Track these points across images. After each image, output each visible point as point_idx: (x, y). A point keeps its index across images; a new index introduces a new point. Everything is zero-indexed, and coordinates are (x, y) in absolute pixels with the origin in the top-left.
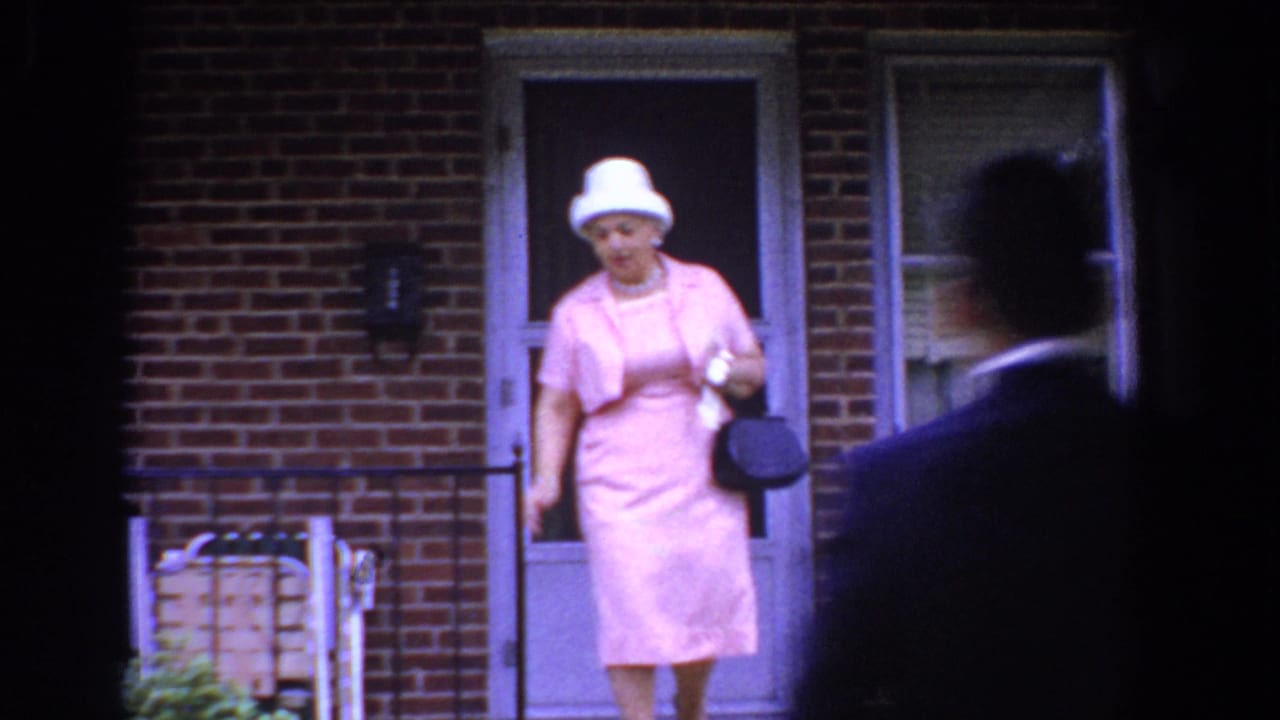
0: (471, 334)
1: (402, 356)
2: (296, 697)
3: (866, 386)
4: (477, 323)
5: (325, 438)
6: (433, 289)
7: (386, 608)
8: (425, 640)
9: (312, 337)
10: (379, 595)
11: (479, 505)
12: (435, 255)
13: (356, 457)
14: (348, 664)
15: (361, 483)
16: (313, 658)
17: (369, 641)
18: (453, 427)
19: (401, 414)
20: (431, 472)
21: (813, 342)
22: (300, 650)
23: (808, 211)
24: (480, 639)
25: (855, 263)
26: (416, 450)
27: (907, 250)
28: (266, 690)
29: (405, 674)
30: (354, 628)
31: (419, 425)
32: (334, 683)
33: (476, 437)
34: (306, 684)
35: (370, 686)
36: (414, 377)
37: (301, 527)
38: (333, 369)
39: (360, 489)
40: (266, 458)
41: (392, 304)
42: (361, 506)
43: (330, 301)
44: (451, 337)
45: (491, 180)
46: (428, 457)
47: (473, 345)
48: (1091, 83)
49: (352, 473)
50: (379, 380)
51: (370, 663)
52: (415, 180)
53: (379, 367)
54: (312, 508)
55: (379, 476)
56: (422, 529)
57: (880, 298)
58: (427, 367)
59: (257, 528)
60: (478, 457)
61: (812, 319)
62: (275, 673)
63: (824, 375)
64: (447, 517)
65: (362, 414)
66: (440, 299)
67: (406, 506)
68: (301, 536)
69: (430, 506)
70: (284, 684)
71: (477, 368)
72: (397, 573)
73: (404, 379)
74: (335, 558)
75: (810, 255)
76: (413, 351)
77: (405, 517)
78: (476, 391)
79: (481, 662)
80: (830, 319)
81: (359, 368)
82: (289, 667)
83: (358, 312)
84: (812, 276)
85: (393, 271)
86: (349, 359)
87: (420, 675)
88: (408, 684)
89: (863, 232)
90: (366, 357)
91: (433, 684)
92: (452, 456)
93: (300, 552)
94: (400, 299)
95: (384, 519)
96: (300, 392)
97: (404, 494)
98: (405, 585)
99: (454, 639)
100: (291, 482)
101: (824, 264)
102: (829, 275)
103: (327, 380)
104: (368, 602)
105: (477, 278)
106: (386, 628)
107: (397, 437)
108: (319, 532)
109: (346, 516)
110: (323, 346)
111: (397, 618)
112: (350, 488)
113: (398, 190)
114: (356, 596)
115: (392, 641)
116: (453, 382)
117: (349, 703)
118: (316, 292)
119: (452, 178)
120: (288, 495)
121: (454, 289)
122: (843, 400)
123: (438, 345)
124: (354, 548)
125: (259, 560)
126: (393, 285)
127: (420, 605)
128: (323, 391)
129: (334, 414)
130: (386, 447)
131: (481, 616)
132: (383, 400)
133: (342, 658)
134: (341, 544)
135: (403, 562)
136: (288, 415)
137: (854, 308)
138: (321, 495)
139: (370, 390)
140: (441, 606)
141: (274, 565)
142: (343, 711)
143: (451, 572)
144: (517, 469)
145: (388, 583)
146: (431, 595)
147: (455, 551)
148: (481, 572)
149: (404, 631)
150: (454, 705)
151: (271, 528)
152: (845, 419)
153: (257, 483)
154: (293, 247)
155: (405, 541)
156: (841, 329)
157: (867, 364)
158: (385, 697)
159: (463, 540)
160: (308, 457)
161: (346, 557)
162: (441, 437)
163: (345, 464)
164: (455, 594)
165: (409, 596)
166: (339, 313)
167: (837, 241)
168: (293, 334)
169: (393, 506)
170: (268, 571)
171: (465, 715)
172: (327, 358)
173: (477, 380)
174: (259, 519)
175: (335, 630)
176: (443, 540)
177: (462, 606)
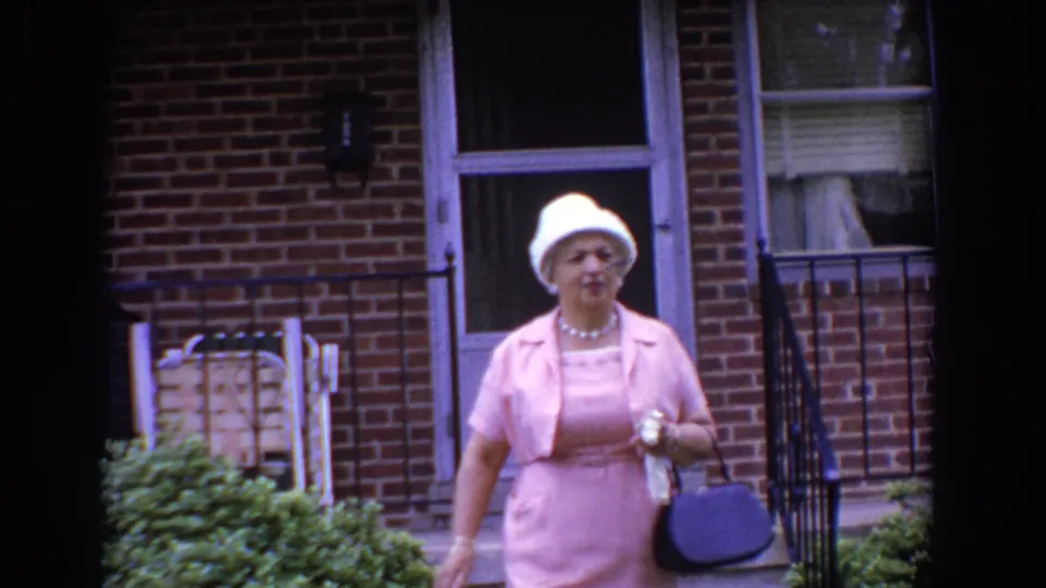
0: (412, 164)
1: (357, 184)
2: (277, 467)
3: (736, 199)
4: (416, 155)
5: (293, 253)
6: (379, 128)
7: (347, 391)
8: (381, 416)
9: (281, 171)
10: (342, 381)
11: (422, 304)
12: (381, 101)
13: (319, 267)
14: (319, 439)
15: (324, 287)
16: (290, 435)
17: (336, 419)
18: (399, 241)
19: (360, 231)
20: (384, 276)
21: (691, 164)
22: (279, 428)
23: (683, 57)
24: (427, 414)
25: (723, 99)
26: (370, 260)
27: (766, 87)
28: (250, 462)
29: (363, 445)
30: (323, 408)
31: (369, 239)
32: (306, 453)
33: (418, 248)
34: (283, 456)
35: (336, 455)
36: (366, 201)
37: (278, 327)
39: (325, 293)
40: (248, 271)
41: (346, 142)
42: (325, 308)
43: (294, 141)
44: (395, 168)
45: (425, 37)
46: (377, 265)
47: (415, 173)
49: (316, 279)
50: (338, 204)
51: (336, 437)
52: (363, 41)
53: (336, 193)
54: (285, 311)
55: (340, 283)
56: (375, 325)
57: (744, 124)
58: (377, 193)
59: (239, 328)
60: (422, 264)
61: (689, 146)
62: (256, 448)
63: (699, 190)
64: (393, 314)
65: (323, 232)
66: (386, 137)
67: (364, 306)
68: (278, 334)
69: (382, 306)
70: (272, 456)
71: (418, 192)
72: (354, 362)
73: (357, 202)
74: (305, 350)
75: (686, 93)
76: (364, 180)
77: (358, 316)
78: (419, 211)
79: (428, 433)
80: (703, 145)
81: (320, 195)
82: (269, 441)
83: (321, 149)
84: (688, 110)
85: (346, 115)
86: (312, 189)
87: (377, 445)
88: (369, 453)
89: (728, 73)
90: (325, 186)
91: (387, 453)
92: (399, 265)
93: (277, 347)
94: (351, 139)
95: (343, 317)
96: (273, 216)
97: (357, 297)
98: (360, 371)
99: (402, 415)
100: (268, 289)
101: (699, 100)
102: (702, 109)
103: (293, 206)
104: (333, 387)
105: (416, 118)
106: (347, 408)
107: (353, 250)
108: (292, 325)
109: (312, 316)
110: (291, 179)
111: (357, 399)
112: (317, 293)
113: (348, 49)
114: (324, 381)
115: (353, 418)
116: (397, 204)
117: (321, 469)
118: (285, 134)
119: (392, 38)
120: (267, 300)
121: (396, 129)
122: (717, 210)
123: (385, 174)
124: (321, 343)
125: (243, 354)
126: (346, 128)
127: (377, 388)
128: (292, 214)
129: (301, 233)
130: (345, 259)
131: (427, 396)
132: (342, 221)
133: (313, 433)
134: (309, 338)
135: (360, 353)
136: (264, 235)
137: (725, 135)
138: (292, 300)
139: (330, 212)
140: (395, 388)
141: (254, 358)
142: (317, 477)
143: (400, 360)
144: (449, 273)
145: (347, 370)
146: (385, 379)
147: (401, 342)
148: (425, 359)
149: (362, 409)
150: (404, 470)
151: (250, 329)
152: (719, 226)
153: (241, 290)
154: (264, 98)
155: (359, 335)
156: (713, 152)
157: (735, 180)
158: (349, 465)
159: (407, 333)
160: (281, 269)
161: (314, 350)
162: (389, 249)
163: (312, 273)
164: (402, 379)
165: (366, 380)
166: (303, 150)
167: (707, 81)
168: (265, 169)
169: (350, 307)
170: (249, 364)
171: (414, 479)
172: (295, 187)
173: (417, 202)
174: (244, 321)
175: (306, 410)
176: (393, 333)
177: (409, 388)
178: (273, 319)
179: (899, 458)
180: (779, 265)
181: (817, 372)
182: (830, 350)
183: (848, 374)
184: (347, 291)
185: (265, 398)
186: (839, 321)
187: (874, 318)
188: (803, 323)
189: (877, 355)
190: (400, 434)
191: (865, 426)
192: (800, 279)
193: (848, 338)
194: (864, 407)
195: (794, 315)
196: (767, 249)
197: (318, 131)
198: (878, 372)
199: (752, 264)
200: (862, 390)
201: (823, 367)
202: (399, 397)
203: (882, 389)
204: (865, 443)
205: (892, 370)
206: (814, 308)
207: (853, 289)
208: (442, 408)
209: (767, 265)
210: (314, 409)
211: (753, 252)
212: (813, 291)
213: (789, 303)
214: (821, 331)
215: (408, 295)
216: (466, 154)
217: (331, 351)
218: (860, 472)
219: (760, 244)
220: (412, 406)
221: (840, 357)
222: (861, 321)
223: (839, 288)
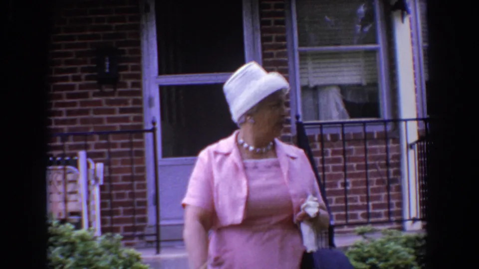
0: (137, 81)
1: (112, 90)
2: (75, 219)
4: (139, 77)
5: (84, 121)
6: (122, 64)
7: (107, 184)
8: (122, 196)
9: (77, 83)
10: (105, 179)
11: (141, 144)
12: (123, 52)
13: (95, 128)
14: (94, 206)
15: (97, 137)
16: (81, 204)
17: (102, 197)
18: (131, 116)
19: (112, 111)
20: (124, 132)
22: (76, 201)
23: (263, 31)
24: (144, 195)
25: (280, 51)
26: (118, 125)
27: (300, 45)
28: (63, 217)
29: (115, 209)
30: (96, 192)
31: (117, 115)
32: (89, 213)
33: (140, 119)
34: (78, 214)
35: (103, 213)
36: (116, 97)
37: (76, 155)
38: (85, 95)
39: (97, 140)
40: (62, 129)
41: (107, 71)
42: (97, 146)
43: (83, 70)
44: (129, 82)
45: (143, 22)
46: (122, 127)
47: (139, 85)
49: (93, 133)
50: (103, 99)
51: (102, 205)
52: (114, 25)
53: (103, 94)
54: (79, 147)
55: (104, 134)
56: (121, 154)
57: (291, 64)
58: (121, 94)
59: (59, 155)
60: (141, 126)
62: (66, 210)
64: (128, 149)
65: (97, 112)
66: (125, 68)
67: (114, 146)
68: (75, 158)
69: (123, 145)
70: (73, 214)
71: (139, 93)
72: (111, 171)
73: (112, 98)
74: (88, 165)
75: (263, 48)
76: (115, 88)
77: (113, 150)
78: (140, 102)
79: (144, 203)
81: (95, 95)
82: (72, 207)
83: (95, 74)
84: (264, 56)
85: (107, 58)
86: (91, 92)
87: (121, 209)
88: (117, 212)
89: (284, 39)
90: (97, 90)
91: (126, 212)
92: (131, 126)
93: (75, 164)
94: (110, 68)
95: (105, 150)
96: (74, 104)
97: (112, 141)
98: (114, 175)
99: (132, 195)
100: (71, 137)
101: (269, 51)
102: (271, 55)
103: (83, 100)
104: (101, 182)
105: (139, 59)
106: (107, 192)
107: (110, 120)
108: (82, 154)
109: (92, 150)
110: (81, 87)
111: (112, 188)
112: (93, 140)
113: (108, 28)
114: (97, 180)
115: (110, 196)
116: (130, 99)
117: (94, 220)
118: (79, 67)
119: (128, 23)
120: (70, 143)
121: (130, 65)
123: (125, 85)
124: (96, 162)
125: (60, 167)
126: (107, 64)
127: (121, 183)
128: (82, 104)
129: (86, 112)
130: (106, 124)
131: (144, 186)
132: (105, 106)
133: (91, 204)
134: (90, 160)
135: (114, 167)
136: (69, 113)
137: (281, 67)
138: (82, 143)
139: (99, 103)
140: (128, 183)
141: (64, 169)
142: (93, 224)
143: (131, 170)
144: (153, 130)
145: (107, 175)
146: (125, 179)
147: (132, 162)
148: (142, 170)
149: (114, 192)
150: (133, 220)
151: (63, 156)
153: (59, 138)
154: (69, 50)
155: (113, 159)
158: (108, 218)
159: (135, 158)
160: (77, 129)
161: (92, 166)
162: (126, 120)
163: (91, 130)
164: (132, 178)
165: (116, 179)
166: (86, 74)
167: (273, 42)
168: (70, 83)
169: (108, 146)
170: (62, 172)
171: (137, 224)
172: (83, 91)
173: (139, 97)
174: (60, 152)
175: (89, 193)
176: (128, 158)
177: (136, 183)
178: (73, 151)
179: (363, 215)
180: (306, 126)
181: (324, 176)
182: (330, 166)
183: (338, 177)
184: (107, 139)
185: (70, 187)
186: (334, 152)
187: (350, 151)
188: (317, 154)
189: (351, 168)
190: (131, 204)
191: (346, 200)
192: (315, 133)
193: (338, 160)
194: (346, 192)
195: (313, 150)
196: (300, 120)
197: (94, 65)
198: (352, 176)
199: (293, 126)
200: (345, 184)
201: (326, 173)
202: (130, 187)
203: (354, 184)
204: (346, 208)
205: (359, 175)
206: (322, 146)
207: (341, 138)
208: (151, 191)
209: (300, 126)
210: (92, 192)
211: (294, 120)
212: (322, 138)
213: (311, 145)
214: (326, 157)
215: (135, 140)
216: (163, 76)
217: (100, 166)
218: (344, 222)
219: (297, 117)
220: (137, 191)
221: (335, 169)
222: (344, 152)
223: (334, 137)
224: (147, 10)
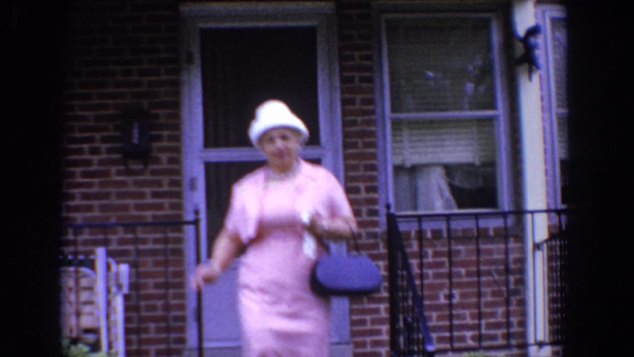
0: (175, 155)
1: (140, 167)
2: (90, 338)
3: (373, 179)
4: (177, 150)
5: (103, 208)
6: (154, 133)
7: (134, 292)
8: (154, 308)
9: (95, 158)
10: (131, 286)
11: (179, 240)
12: (157, 116)
13: (118, 217)
14: (116, 321)
15: (121, 229)
16: (98, 319)
17: (127, 309)
18: (166, 202)
19: (142, 196)
20: (157, 224)
21: (346, 157)
22: (91, 314)
23: (343, 92)
24: (182, 307)
25: (366, 118)
26: (148, 214)
27: (394, 109)
28: (74, 334)
29: (143, 325)
30: (119, 303)
31: (149, 200)
32: (109, 330)
33: (178, 207)
34: (95, 331)
35: (127, 331)
36: (147, 177)
37: (92, 253)
38: (106, 173)
39: (121, 234)
40: (75, 218)
41: (135, 141)
42: (122, 242)
43: (104, 140)
44: (164, 157)
45: (185, 77)
46: (154, 217)
47: (175, 161)
48: (485, 26)
49: (116, 225)
50: (129, 179)
51: (127, 320)
52: (146, 79)
53: (130, 172)
54: (96, 243)
55: (130, 226)
56: (153, 253)
57: (380, 134)
58: (154, 172)
59: (71, 253)
60: (179, 216)
61: (346, 146)
62: (78, 326)
63: (351, 173)
64: (161, 247)
65: (120, 196)
66: (159, 138)
67: (144, 241)
68: (91, 257)
69: (156, 241)
70: (88, 331)
71: (178, 172)
72: (138, 275)
73: (141, 178)
74: (108, 267)
75: (344, 113)
76: (146, 164)
77: (141, 247)
78: (177, 184)
79: (183, 319)
80: (354, 146)
81: (119, 173)
82: (86, 322)
83: (120, 145)
84: (345, 124)
85: (136, 125)
86: (114, 169)
87: (152, 326)
88: (146, 330)
89: (371, 102)
90: (122, 167)
91: (158, 330)
92: (167, 216)
93: (91, 265)
94: (139, 138)
95: (130, 247)
96: (90, 185)
97: (141, 235)
98: (142, 281)
99: (167, 308)
100: (86, 230)
101: (352, 118)
102: (354, 123)
103: (103, 179)
104: (125, 290)
105: (177, 127)
106: (133, 303)
107: (139, 207)
108: (100, 253)
109: (114, 247)
110: (101, 163)
111: (140, 297)
112: (115, 233)
113: (138, 84)
114: (119, 286)
116: (166, 179)
117: (117, 339)
118: (97, 136)
119: (164, 78)
120: (85, 236)
121: (166, 133)
122: (362, 186)
123: (158, 161)
124: (118, 263)
125: (72, 269)
126: (135, 132)
127: (152, 291)
128: (102, 185)
129: (107, 196)
130: (134, 213)
131: (182, 296)
132: (133, 189)
133: (113, 318)
134: (111, 261)
135: (141, 269)
136: (85, 197)
137: (367, 140)
138: (100, 237)
139: (124, 184)
140: (161, 291)
141: (77, 272)
142: (114, 345)
143: (165, 274)
144: (196, 222)
145: (133, 280)
146: (157, 285)
147: (166, 264)
148: (180, 274)
149: (143, 304)
150: (166, 341)
151: (76, 254)
152: (363, 195)
153: (71, 231)
154: (85, 113)
155: (142, 259)
156: (360, 150)
157: (373, 168)
158: (134, 337)
159: (171, 258)
160: (95, 218)
161: (114, 267)
162: (160, 207)
163: (113, 220)
164: (166, 285)
165: (145, 286)
166: (108, 145)
167: (357, 106)
168: (87, 157)
169: (136, 241)
170: (74, 275)
171: (173, 346)
172: (102, 168)
173: (178, 178)
174: (72, 249)
175: (108, 303)
176: (161, 258)
177: (171, 291)
178: (88, 248)
179: (473, 338)
180: (398, 219)
181: (422, 285)
182: (430, 272)
183: (441, 287)
184: (134, 232)
185: (84, 296)
186: (436, 254)
187: (458, 252)
188: (414, 256)
189: (459, 275)
190: (165, 319)
191: (451, 318)
192: (411, 228)
193: (440, 265)
194: (451, 306)
195: (408, 250)
196: (392, 210)
197: (118, 134)
198: (460, 285)
199: (383, 219)
200: (450, 297)
201: (426, 282)
202: (164, 297)
203: (463, 295)
204: (451, 328)
205: (468, 284)
206: (421, 246)
207: (445, 235)
208: (191, 304)
209: (392, 220)
210: (113, 304)
211: (383, 210)
212: (420, 235)
213: (405, 243)
214: (425, 261)
215: (171, 235)
216: (208, 150)
217: (124, 268)
218: (448, 346)
219: (388, 207)
220: (173, 302)
221: (437, 276)
222: (450, 254)
223: (437, 234)
224: (190, 60)
